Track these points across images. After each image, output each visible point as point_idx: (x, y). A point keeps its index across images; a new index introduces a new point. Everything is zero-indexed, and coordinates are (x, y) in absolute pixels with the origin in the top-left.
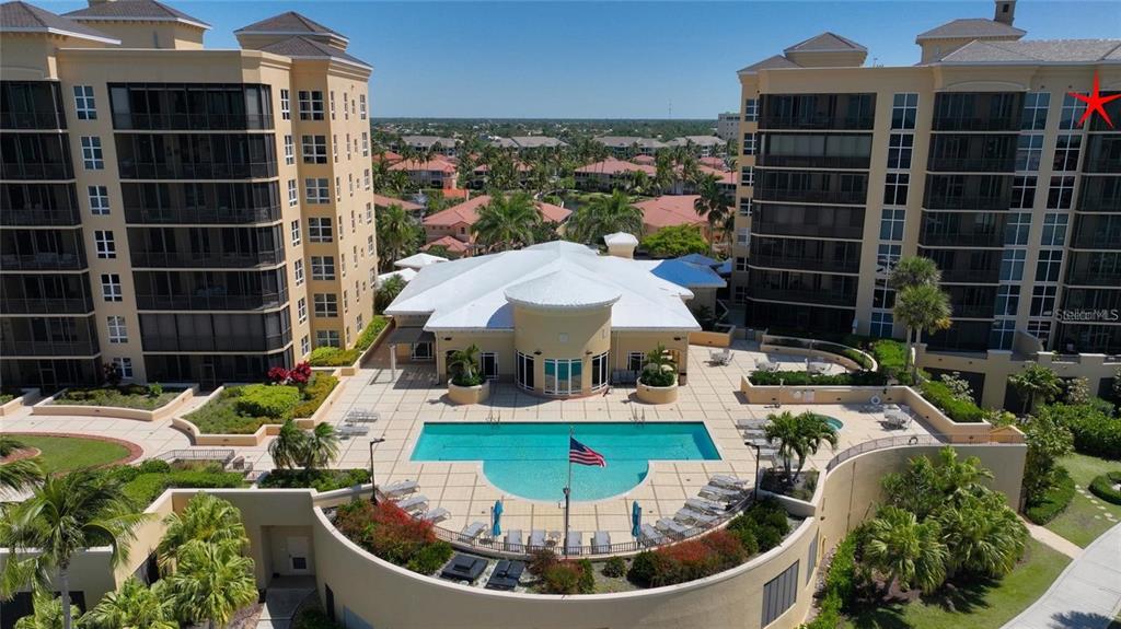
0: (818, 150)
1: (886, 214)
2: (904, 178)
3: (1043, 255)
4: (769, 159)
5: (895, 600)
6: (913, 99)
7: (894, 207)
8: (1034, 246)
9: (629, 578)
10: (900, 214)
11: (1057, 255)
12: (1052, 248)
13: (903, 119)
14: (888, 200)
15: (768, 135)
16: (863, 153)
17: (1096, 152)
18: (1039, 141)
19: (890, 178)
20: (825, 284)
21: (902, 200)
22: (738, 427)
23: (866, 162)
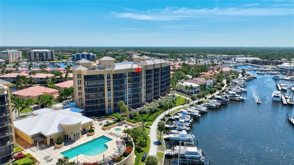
0: (96, 84)
1: (108, 93)
2: (110, 87)
3: (129, 95)
4: (88, 86)
5: (140, 149)
6: (110, 75)
7: (109, 92)
8: (128, 94)
9: (124, 156)
10: (110, 93)
11: (130, 95)
12: (130, 94)
13: (109, 78)
14: (108, 91)
15: (87, 82)
16: (103, 84)
17: (133, 80)
18: (126, 79)
19: (108, 87)
20: (99, 106)
21: (110, 91)
22: (109, 134)
23: (104, 85)
